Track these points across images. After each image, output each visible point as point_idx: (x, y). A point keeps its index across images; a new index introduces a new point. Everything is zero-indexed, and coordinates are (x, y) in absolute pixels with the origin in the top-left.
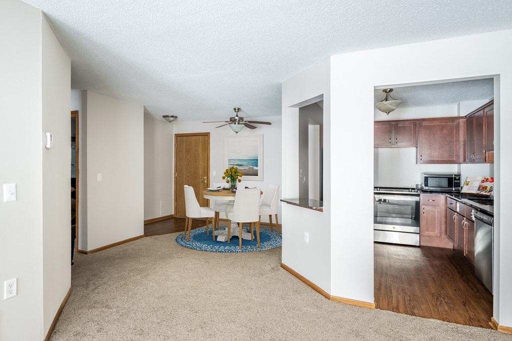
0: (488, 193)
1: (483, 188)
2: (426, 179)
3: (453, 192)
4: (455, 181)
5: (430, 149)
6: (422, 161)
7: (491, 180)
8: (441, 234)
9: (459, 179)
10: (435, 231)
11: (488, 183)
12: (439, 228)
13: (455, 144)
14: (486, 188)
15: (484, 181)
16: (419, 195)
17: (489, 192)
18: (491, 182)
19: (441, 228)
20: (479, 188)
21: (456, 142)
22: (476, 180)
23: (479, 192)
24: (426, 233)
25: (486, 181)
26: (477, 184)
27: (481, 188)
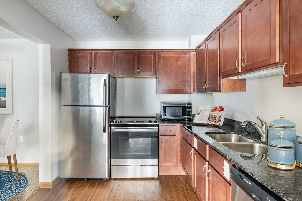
0: (217, 123)
1: (213, 117)
2: (164, 108)
3: (186, 120)
4: (188, 110)
5: (167, 79)
6: (160, 91)
7: (219, 109)
8: (177, 163)
9: (191, 108)
10: (171, 161)
11: (217, 111)
12: (175, 158)
13: (187, 75)
14: (215, 117)
15: (213, 110)
16: (158, 125)
17: (218, 121)
18: (219, 111)
19: (177, 157)
20: (209, 118)
21: (188, 73)
22: (206, 110)
23: (209, 122)
24: (165, 164)
25: (216, 110)
26: (207, 113)
27: (211, 118)
